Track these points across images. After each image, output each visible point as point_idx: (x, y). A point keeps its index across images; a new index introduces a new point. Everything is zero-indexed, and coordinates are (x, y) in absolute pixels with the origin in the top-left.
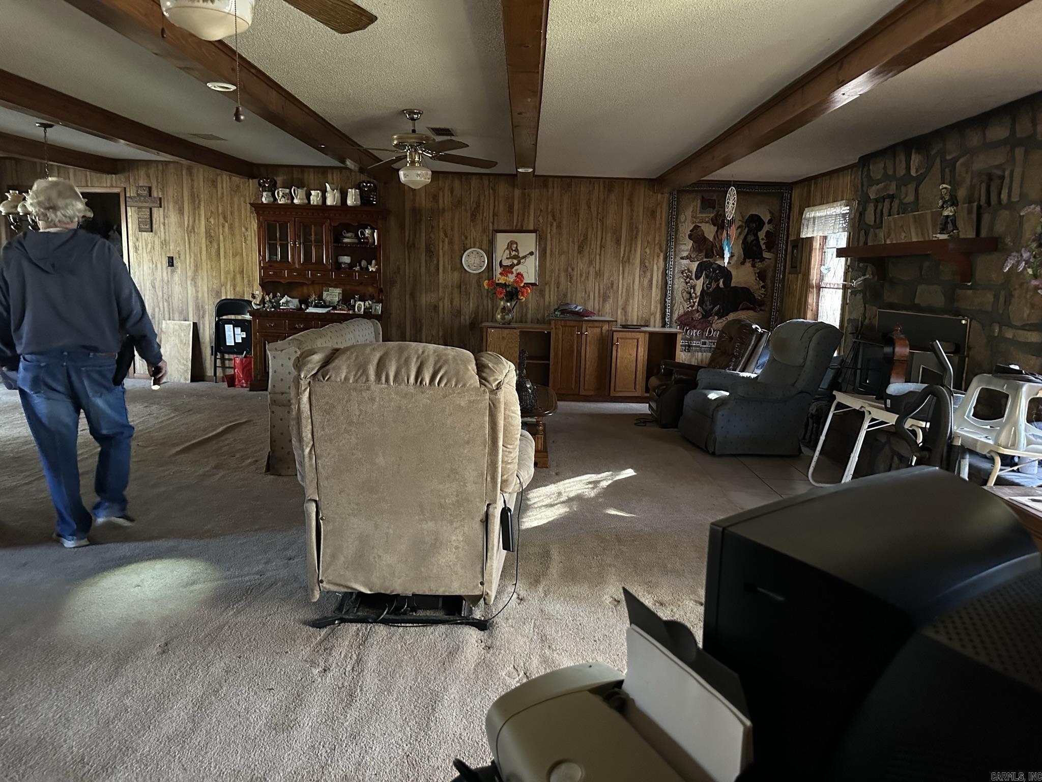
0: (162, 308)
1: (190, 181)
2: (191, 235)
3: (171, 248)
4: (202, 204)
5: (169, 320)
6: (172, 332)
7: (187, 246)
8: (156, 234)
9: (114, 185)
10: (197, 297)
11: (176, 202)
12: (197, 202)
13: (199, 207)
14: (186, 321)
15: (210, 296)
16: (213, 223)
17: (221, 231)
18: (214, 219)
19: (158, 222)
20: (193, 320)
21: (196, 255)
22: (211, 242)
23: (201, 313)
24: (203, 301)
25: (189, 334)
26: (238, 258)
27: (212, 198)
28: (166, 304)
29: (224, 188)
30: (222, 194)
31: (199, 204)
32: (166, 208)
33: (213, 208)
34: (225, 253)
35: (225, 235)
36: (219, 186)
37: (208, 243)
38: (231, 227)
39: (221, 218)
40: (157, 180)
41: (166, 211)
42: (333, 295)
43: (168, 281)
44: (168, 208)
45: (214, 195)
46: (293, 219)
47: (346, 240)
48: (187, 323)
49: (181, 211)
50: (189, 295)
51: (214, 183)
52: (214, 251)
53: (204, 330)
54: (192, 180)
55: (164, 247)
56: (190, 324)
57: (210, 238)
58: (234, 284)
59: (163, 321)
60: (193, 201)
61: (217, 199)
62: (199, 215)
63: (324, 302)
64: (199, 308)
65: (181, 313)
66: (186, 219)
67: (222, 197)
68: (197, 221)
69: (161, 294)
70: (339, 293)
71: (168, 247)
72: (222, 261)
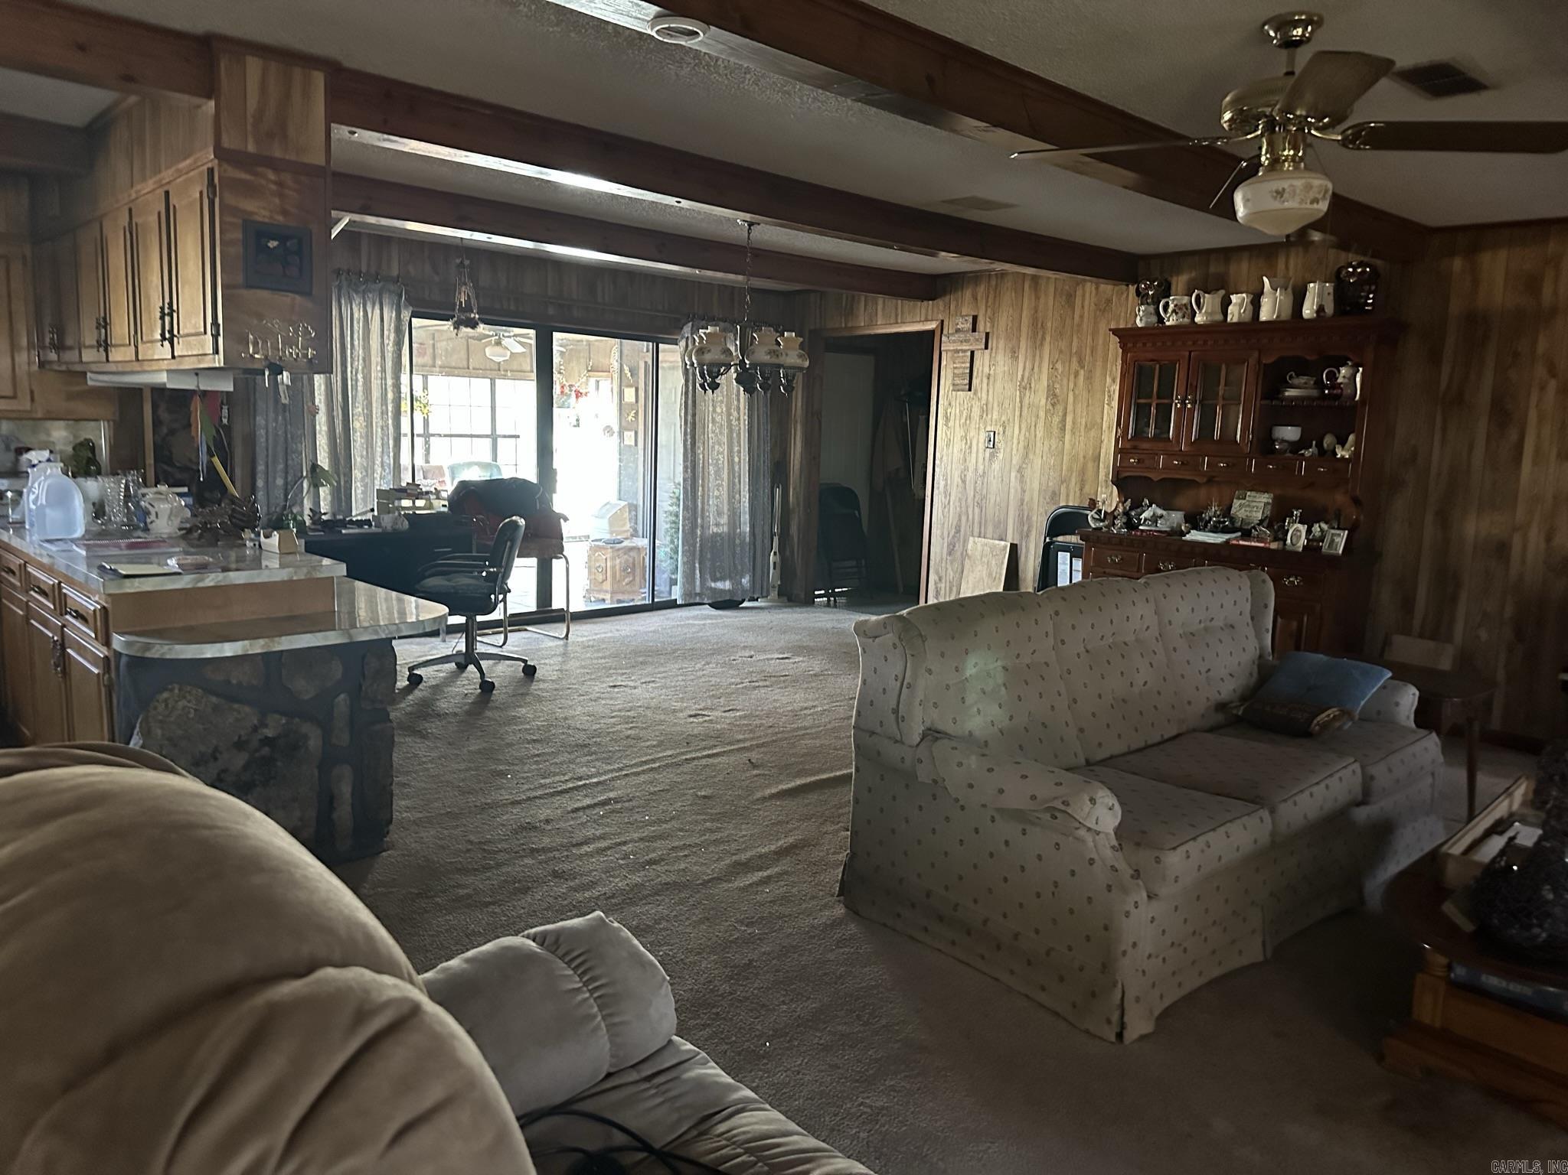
0: (971, 517)
1: (1033, 300)
2: (1025, 395)
3: (994, 417)
4: (1048, 339)
5: (979, 537)
6: (979, 557)
7: (1017, 413)
8: (975, 394)
9: (930, 318)
10: (1022, 500)
11: (1008, 339)
12: (1040, 336)
13: (1042, 345)
14: (1002, 540)
15: (1042, 499)
16: (1060, 372)
17: (1071, 386)
18: (1063, 363)
19: (980, 374)
20: (1013, 539)
21: (1029, 429)
22: (1053, 405)
23: (1025, 528)
24: (1030, 510)
25: (1003, 563)
26: (1092, 433)
27: (1064, 327)
28: (977, 510)
29: (1086, 308)
30: (1082, 317)
31: (1043, 338)
32: (994, 351)
33: (1063, 345)
34: (1074, 423)
35: (1077, 392)
36: (1078, 301)
37: (1049, 407)
38: (1089, 378)
39: (1075, 359)
40: (987, 302)
41: (993, 355)
42: (1253, 506)
43: (984, 473)
44: (997, 348)
45: (1068, 321)
46: (1188, 353)
47: (1291, 393)
48: (1003, 543)
49: (1014, 354)
50: (1011, 497)
51: (1070, 298)
52: (1056, 420)
53: (1026, 557)
54: (1037, 298)
55: (985, 416)
56: (1006, 546)
57: (1053, 396)
58: (1082, 480)
59: (971, 538)
60: (1035, 334)
61: (1072, 328)
62: (1041, 357)
63: (1232, 520)
64: (1024, 521)
65: (997, 526)
66: (1021, 366)
67: (1079, 325)
68: (1036, 369)
69: (972, 493)
70: (1266, 504)
71: (989, 416)
72: (1068, 437)
